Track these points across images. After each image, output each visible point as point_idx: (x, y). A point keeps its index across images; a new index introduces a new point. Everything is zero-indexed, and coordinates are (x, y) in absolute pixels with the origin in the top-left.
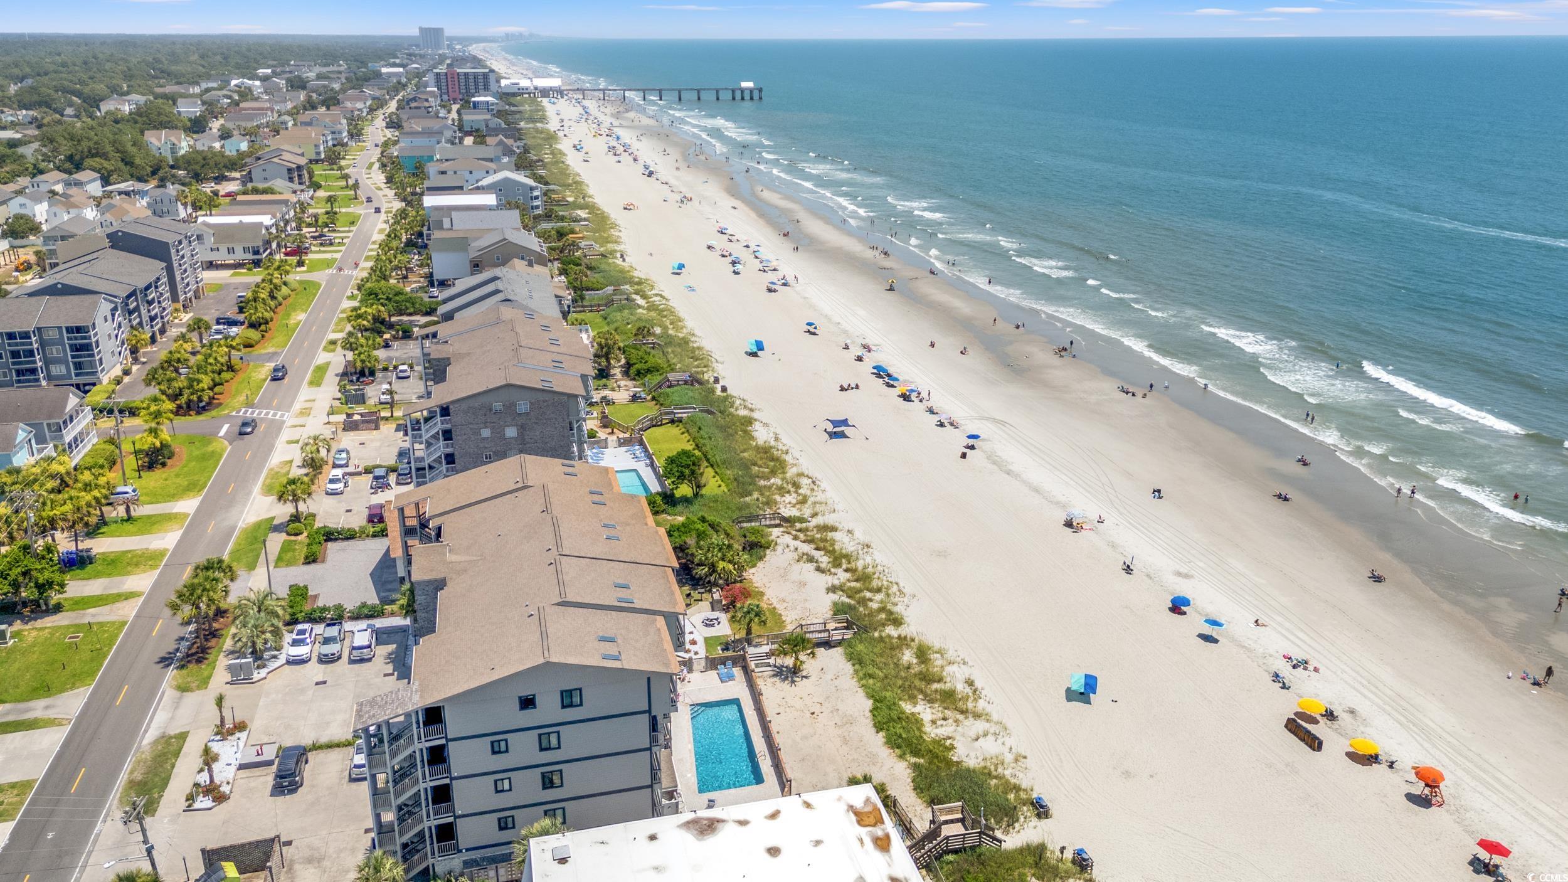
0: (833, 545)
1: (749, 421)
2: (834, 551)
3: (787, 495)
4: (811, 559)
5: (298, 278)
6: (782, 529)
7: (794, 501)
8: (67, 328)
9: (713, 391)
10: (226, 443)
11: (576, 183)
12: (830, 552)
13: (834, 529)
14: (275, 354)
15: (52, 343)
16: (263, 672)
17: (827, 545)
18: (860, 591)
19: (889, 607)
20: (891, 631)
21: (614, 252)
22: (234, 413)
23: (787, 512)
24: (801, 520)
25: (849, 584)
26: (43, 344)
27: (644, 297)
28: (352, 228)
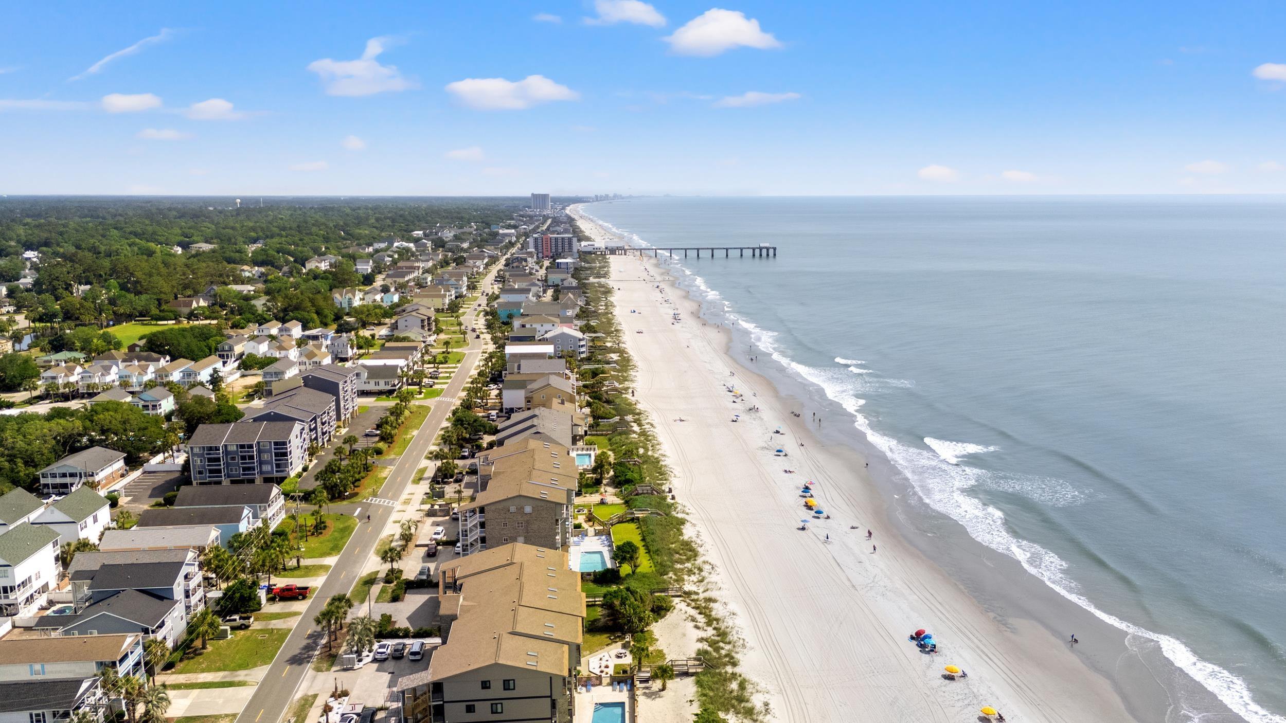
0: (711, 611)
1: (682, 522)
2: (710, 615)
3: (692, 576)
4: (693, 620)
5: (417, 404)
6: (681, 599)
7: (696, 580)
8: (274, 443)
9: (665, 498)
10: (358, 520)
11: (617, 331)
12: (708, 616)
13: (715, 601)
14: (394, 459)
15: (265, 451)
16: (361, 664)
17: (707, 611)
18: (718, 642)
19: (733, 654)
20: (729, 669)
21: (627, 389)
22: (365, 501)
23: (687, 587)
24: (697, 594)
25: (712, 637)
26: (260, 452)
27: (640, 425)
28: (458, 365)
